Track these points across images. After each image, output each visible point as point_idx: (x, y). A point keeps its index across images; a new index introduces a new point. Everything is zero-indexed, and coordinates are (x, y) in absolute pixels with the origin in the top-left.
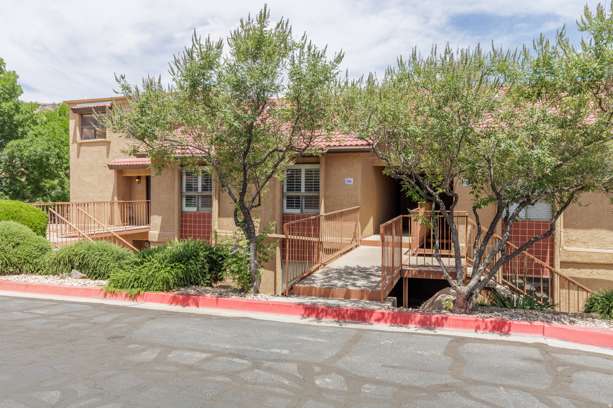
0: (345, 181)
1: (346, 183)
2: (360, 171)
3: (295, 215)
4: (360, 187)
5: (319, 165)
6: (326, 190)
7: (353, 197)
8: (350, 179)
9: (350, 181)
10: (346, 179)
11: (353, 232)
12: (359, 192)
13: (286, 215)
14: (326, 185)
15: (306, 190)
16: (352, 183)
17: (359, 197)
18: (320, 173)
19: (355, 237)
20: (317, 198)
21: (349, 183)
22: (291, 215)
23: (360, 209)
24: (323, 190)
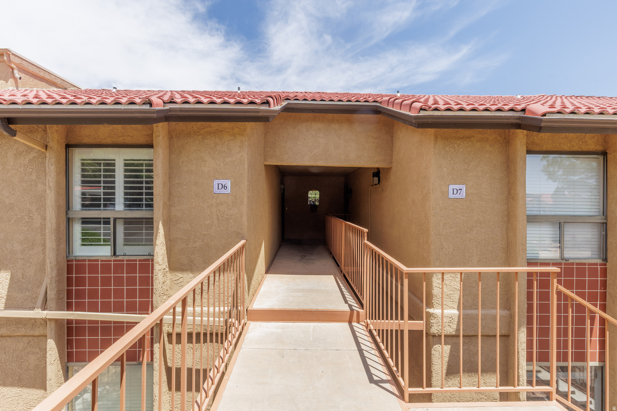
0: (213, 187)
1: (216, 190)
2: (246, 166)
3: (98, 261)
4: (245, 200)
5: (151, 150)
6: (169, 205)
7: (231, 221)
8: (224, 182)
9: (224, 187)
10: (216, 182)
11: (231, 293)
12: (244, 209)
13: (76, 261)
14: (170, 194)
15: (126, 206)
16: (229, 190)
17: (245, 219)
18: (154, 168)
19: (235, 304)
20: (149, 222)
21: (223, 191)
22: (89, 260)
23: (247, 246)
24: (161, 204)
